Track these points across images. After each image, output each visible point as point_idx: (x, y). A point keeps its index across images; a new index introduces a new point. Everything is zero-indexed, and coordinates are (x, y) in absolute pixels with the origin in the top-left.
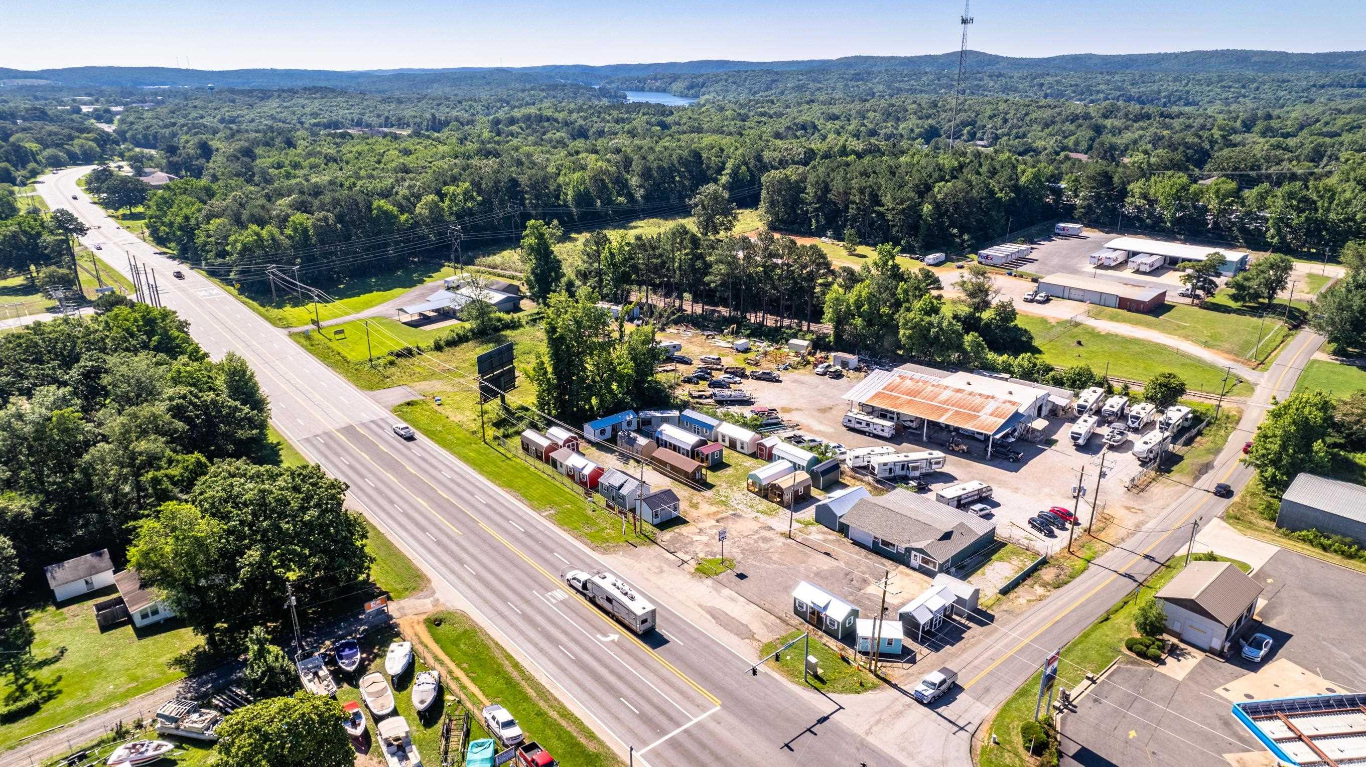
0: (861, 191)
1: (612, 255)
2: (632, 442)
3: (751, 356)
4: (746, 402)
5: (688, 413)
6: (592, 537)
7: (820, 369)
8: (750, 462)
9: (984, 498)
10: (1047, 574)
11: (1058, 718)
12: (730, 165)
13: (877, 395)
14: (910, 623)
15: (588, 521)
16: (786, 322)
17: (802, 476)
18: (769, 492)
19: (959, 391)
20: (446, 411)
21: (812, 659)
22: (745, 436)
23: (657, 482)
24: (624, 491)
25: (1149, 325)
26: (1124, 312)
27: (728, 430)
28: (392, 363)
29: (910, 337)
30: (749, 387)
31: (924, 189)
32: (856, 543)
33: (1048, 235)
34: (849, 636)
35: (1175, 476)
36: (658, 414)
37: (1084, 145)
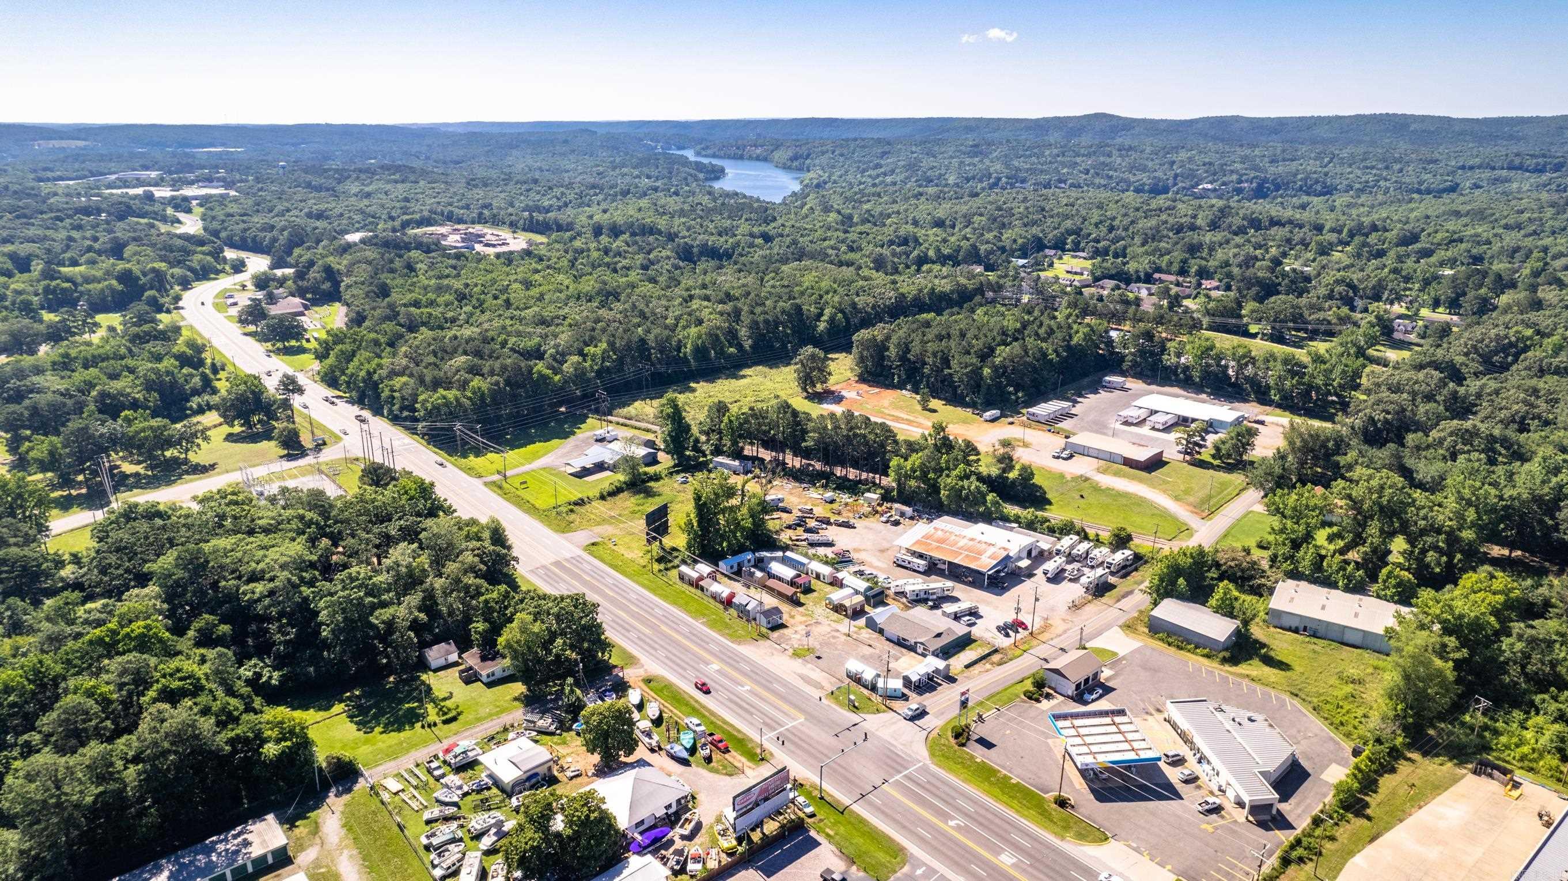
0: (935, 354)
1: (731, 421)
2: (752, 574)
3: (835, 506)
4: (830, 544)
5: (788, 554)
6: (731, 635)
7: (884, 519)
8: (829, 588)
9: (974, 613)
10: (996, 658)
11: (973, 726)
12: (828, 312)
13: (917, 542)
14: (907, 683)
15: (727, 626)
16: (864, 475)
17: (860, 598)
18: (839, 608)
19: (972, 540)
20: (621, 549)
21: (852, 697)
22: (826, 570)
23: (770, 601)
24: (749, 608)
25: (1141, 481)
26: (1126, 469)
27: (816, 566)
28: (572, 511)
29: (948, 496)
30: (831, 533)
31: (987, 354)
32: (888, 639)
33: (1095, 387)
34: (873, 688)
35: (1104, 600)
36: (767, 554)
37: (1175, 267)
